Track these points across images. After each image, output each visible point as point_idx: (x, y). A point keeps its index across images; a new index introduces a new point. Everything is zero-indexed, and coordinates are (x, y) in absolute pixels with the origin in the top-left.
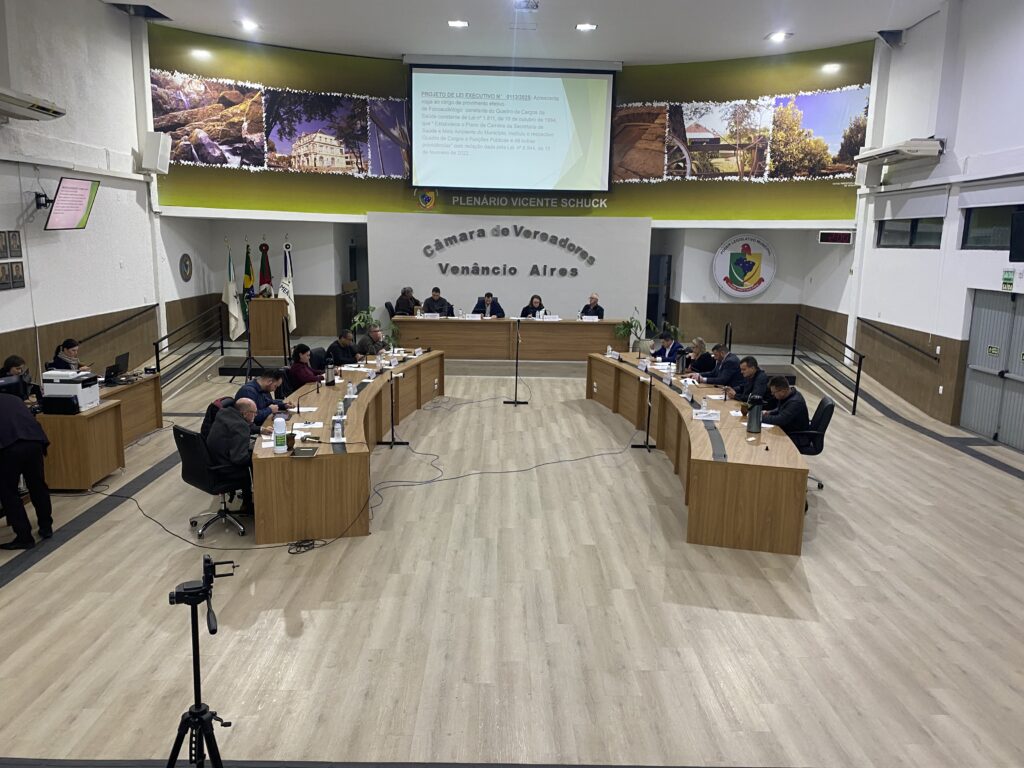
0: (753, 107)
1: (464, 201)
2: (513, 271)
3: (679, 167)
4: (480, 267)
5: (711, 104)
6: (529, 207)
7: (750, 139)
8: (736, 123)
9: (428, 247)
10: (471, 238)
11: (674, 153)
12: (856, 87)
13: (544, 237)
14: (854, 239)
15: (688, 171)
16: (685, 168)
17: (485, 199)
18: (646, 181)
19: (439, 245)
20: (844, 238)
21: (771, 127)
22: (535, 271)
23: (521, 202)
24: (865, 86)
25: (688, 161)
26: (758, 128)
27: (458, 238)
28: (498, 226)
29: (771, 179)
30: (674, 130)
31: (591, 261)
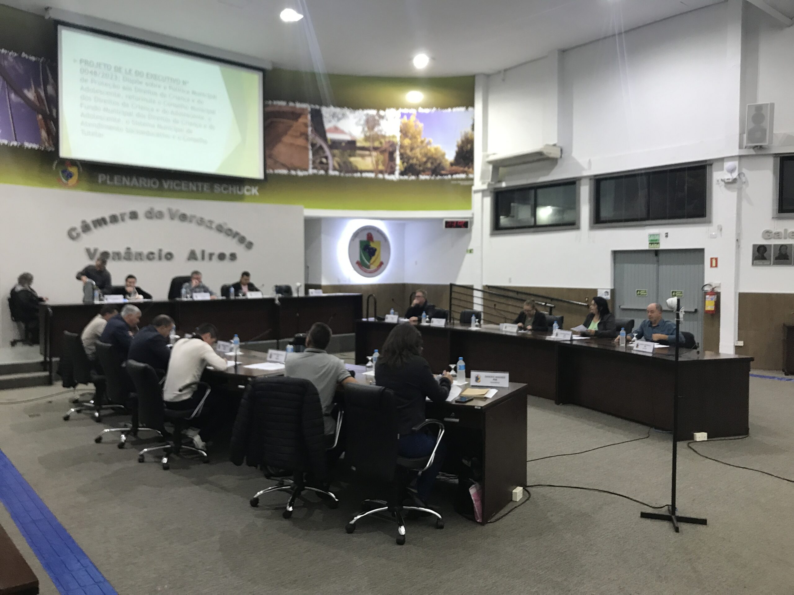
0: (382, 117)
1: (112, 180)
2: (169, 256)
3: (321, 163)
4: (134, 250)
5: (347, 111)
6: (181, 191)
7: (381, 143)
8: (369, 128)
9: (73, 229)
10: (123, 220)
11: (317, 150)
12: (462, 109)
13: (201, 222)
14: (471, 226)
15: (331, 166)
16: (327, 164)
17: (134, 179)
18: (293, 173)
19: (86, 228)
20: (464, 225)
21: (398, 135)
22: (192, 256)
23: (172, 184)
24: (470, 109)
25: (330, 157)
26: (387, 135)
27: (108, 220)
28: (152, 209)
29: (402, 177)
30: (315, 129)
31: (250, 245)
